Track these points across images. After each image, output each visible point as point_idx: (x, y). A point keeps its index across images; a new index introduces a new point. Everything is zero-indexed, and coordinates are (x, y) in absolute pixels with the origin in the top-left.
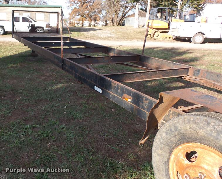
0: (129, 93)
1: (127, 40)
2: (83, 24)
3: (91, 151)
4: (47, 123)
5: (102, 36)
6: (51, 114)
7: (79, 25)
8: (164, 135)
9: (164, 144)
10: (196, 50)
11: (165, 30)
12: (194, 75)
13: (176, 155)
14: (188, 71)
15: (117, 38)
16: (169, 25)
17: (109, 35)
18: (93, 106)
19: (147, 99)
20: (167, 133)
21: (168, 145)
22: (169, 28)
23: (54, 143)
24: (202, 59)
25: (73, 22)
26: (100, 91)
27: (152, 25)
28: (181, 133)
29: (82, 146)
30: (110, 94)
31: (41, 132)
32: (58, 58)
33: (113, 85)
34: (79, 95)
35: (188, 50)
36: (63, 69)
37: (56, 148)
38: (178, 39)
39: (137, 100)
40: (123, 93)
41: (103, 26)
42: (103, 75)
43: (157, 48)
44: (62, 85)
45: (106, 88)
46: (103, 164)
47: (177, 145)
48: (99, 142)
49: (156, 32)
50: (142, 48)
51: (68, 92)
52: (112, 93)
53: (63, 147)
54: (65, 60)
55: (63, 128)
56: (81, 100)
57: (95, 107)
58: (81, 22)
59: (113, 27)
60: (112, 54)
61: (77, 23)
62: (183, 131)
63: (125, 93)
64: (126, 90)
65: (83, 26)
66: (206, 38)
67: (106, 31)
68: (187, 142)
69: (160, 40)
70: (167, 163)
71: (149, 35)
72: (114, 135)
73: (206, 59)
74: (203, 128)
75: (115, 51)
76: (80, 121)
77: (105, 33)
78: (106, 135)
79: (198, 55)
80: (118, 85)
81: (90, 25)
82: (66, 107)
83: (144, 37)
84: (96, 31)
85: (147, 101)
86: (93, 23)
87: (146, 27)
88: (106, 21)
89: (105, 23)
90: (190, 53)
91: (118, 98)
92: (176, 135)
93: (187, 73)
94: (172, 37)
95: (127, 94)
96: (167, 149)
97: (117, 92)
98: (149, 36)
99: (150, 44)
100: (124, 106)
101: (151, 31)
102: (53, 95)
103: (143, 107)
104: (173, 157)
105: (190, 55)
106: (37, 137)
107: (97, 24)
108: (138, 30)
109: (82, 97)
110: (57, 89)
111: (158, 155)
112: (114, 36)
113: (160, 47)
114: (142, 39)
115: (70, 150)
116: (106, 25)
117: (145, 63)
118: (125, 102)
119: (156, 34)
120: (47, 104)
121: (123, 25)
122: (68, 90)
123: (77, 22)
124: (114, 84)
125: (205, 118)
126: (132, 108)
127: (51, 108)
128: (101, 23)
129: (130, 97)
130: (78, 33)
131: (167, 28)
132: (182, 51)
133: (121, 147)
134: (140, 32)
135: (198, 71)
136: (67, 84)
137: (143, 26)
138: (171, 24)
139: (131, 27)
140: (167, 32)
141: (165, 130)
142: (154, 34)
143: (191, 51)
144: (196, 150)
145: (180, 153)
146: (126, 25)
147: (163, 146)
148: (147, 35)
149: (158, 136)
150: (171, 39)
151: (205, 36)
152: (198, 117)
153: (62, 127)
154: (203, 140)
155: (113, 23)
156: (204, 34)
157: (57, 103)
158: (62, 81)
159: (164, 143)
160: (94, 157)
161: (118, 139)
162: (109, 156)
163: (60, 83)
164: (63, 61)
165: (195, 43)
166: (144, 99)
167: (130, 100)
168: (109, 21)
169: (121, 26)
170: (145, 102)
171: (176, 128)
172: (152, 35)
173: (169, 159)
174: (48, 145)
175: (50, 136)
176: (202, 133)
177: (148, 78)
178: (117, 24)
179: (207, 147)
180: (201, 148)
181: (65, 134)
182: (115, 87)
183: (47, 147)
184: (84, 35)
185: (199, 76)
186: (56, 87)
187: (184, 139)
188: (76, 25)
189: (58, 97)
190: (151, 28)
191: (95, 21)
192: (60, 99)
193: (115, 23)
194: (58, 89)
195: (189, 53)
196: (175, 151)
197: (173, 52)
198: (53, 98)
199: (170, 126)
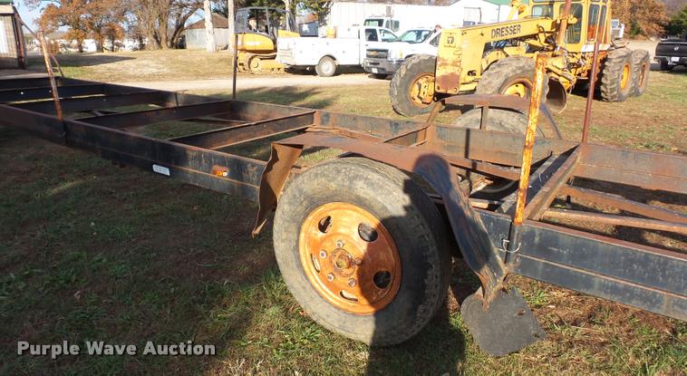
0: (222, 162)
1: (197, 79)
2: (80, 47)
3: (170, 281)
4: (58, 260)
5: (138, 72)
6: (61, 244)
7: (69, 49)
8: (286, 207)
9: (288, 222)
10: (325, 87)
11: (269, 54)
12: (322, 123)
13: (306, 233)
14: (313, 118)
15: (174, 75)
16: (275, 42)
17: (155, 70)
18: (154, 210)
19: (253, 165)
20: (290, 203)
21: (294, 221)
22: (275, 50)
23: (89, 289)
24: (335, 101)
25: (52, 42)
26: (166, 171)
27: (242, 44)
28: (308, 197)
29: (150, 278)
30: (187, 172)
31: (51, 278)
32: (50, 122)
33: (191, 154)
34: (117, 196)
35: (313, 89)
36: (70, 144)
37: (94, 296)
38: (294, 70)
39: (238, 170)
40: (211, 165)
41: (135, 49)
42: (166, 141)
43: (259, 89)
44: (69, 185)
45: (177, 163)
46: (197, 292)
47: (307, 215)
48: (182, 264)
49: (252, 58)
50: (231, 92)
51: (89, 195)
52: (190, 169)
53: (110, 291)
54: (69, 123)
55: (101, 260)
56: (126, 205)
57: (158, 211)
58: (75, 42)
59: (159, 51)
60: (172, 104)
61: (64, 46)
62: (310, 192)
63: (215, 164)
64: (216, 157)
65: (81, 51)
66: (339, 66)
67: (145, 62)
68: (318, 206)
69: (263, 74)
70: (297, 248)
71: (240, 64)
72: (207, 247)
73: (341, 101)
74: (334, 179)
75: (179, 97)
76: (133, 240)
77: (144, 66)
78: (192, 250)
79: (329, 96)
80: (200, 152)
81: (100, 48)
82: (93, 224)
83: (233, 70)
84: (121, 62)
85: (255, 168)
86: (107, 44)
87: (231, 48)
88: (141, 40)
89: (137, 43)
90: (317, 93)
91: (203, 176)
92: (302, 202)
93: (312, 123)
94: (283, 66)
95: (219, 165)
96: (293, 228)
97: (200, 164)
98: (240, 67)
99: (244, 83)
100: (216, 188)
101: (243, 57)
102: (55, 207)
103: (249, 181)
104: (302, 235)
105: (317, 98)
106: (43, 291)
107: (118, 45)
108: (217, 56)
109: (125, 199)
110: (60, 193)
111: (283, 241)
112: (166, 70)
113: (264, 88)
114: (228, 74)
115: (127, 292)
116: (142, 47)
117: (242, 115)
118: (218, 180)
119: (254, 63)
120: (44, 227)
121: (182, 46)
122: (88, 190)
123: (64, 41)
124: (193, 151)
125: (334, 166)
126: (232, 187)
127: (57, 232)
128: (129, 45)
129: (225, 168)
130: (75, 68)
131: (272, 48)
132: (302, 91)
133: (223, 261)
134: (221, 60)
135: (327, 115)
136: (81, 181)
137: (226, 48)
138: (278, 40)
139: (201, 49)
140: (274, 58)
141: (286, 201)
142: (249, 63)
143: (316, 91)
144: (329, 214)
145: (310, 227)
146: (188, 46)
147: (287, 224)
148: (236, 65)
149: (278, 213)
150: (282, 71)
151: (337, 63)
152: (326, 167)
153: (97, 259)
154: (336, 195)
155: (159, 43)
156: (334, 59)
157: (68, 221)
158: (66, 176)
159: (288, 219)
160: (177, 288)
161: (215, 251)
162: (205, 279)
163: (64, 180)
164: (65, 125)
165: (322, 76)
166: (249, 165)
167: (225, 174)
168: (147, 40)
169: (177, 48)
170: (252, 170)
171: (301, 191)
172: (246, 64)
173: (298, 241)
174: (75, 295)
175: (73, 281)
176: (333, 186)
177: (250, 136)
178: (169, 43)
179: (341, 205)
180: (335, 209)
181: (107, 270)
182: (194, 158)
183: (75, 299)
184: (91, 72)
185: (330, 123)
186: (55, 190)
187: (314, 203)
188: (63, 51)
189: (69, 209)
190: (242, 50)
191: (113, 40)
192: (75, 213)
193: (163, 43)
194: (64, 195)
195: (314, 94)
196: (304, 227)
197: (288, 95)
198: (55, 212)
199: (292, 190)
